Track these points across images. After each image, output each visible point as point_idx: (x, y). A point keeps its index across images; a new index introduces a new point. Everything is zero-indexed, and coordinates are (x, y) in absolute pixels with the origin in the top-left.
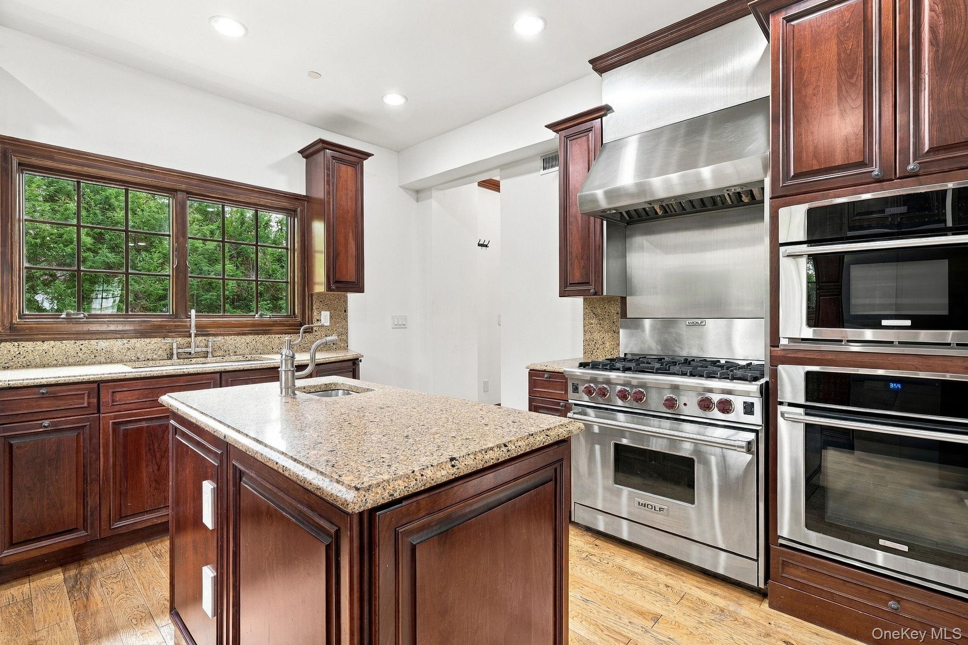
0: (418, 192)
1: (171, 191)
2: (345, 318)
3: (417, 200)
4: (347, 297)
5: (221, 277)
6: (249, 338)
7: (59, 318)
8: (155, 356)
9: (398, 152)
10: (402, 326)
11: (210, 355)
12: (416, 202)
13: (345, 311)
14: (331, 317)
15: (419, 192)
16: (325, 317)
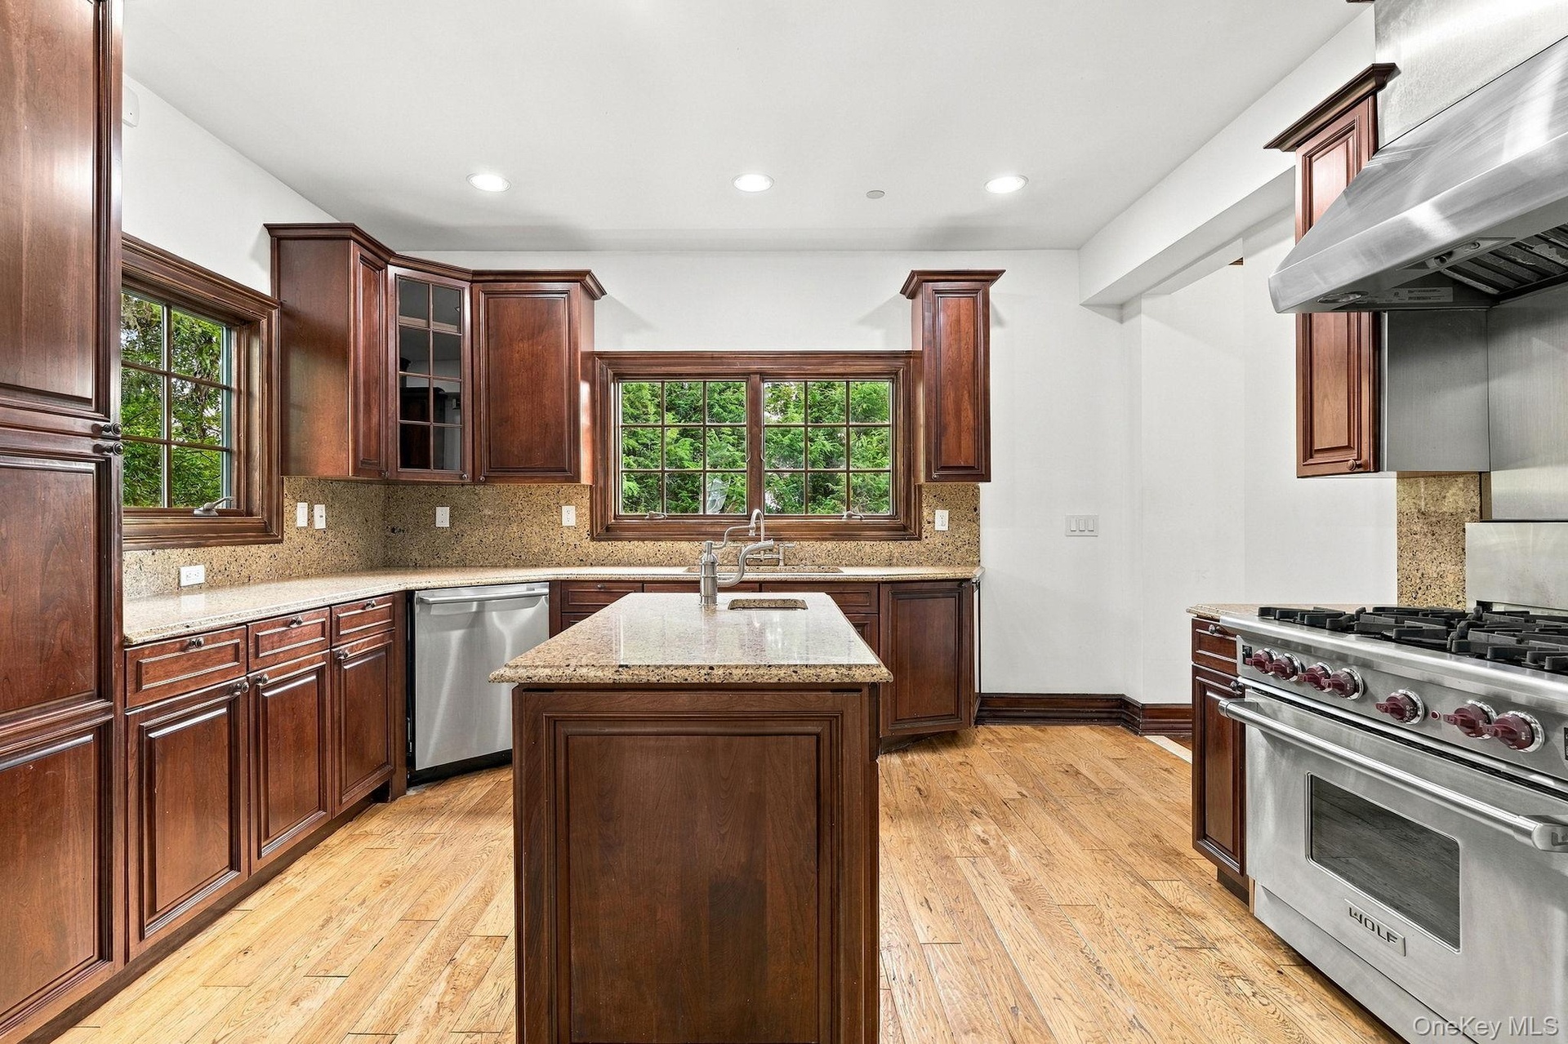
0: (1122, 306)
1: (746, 375)
2: (976, 520)
3: (1121, 321)
4: (979, 489)
5: (804, 469)
6: (829, 545)
7: (644, 519)
8: (725, 562)
9: (1079, 249)
10: (1086, 533)
11: (781, 563)
12: (1118, 324)
13: (975, 510)
14: (950, 519)
15: (1120, 307)
16: (941, 519)
